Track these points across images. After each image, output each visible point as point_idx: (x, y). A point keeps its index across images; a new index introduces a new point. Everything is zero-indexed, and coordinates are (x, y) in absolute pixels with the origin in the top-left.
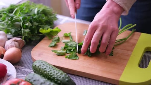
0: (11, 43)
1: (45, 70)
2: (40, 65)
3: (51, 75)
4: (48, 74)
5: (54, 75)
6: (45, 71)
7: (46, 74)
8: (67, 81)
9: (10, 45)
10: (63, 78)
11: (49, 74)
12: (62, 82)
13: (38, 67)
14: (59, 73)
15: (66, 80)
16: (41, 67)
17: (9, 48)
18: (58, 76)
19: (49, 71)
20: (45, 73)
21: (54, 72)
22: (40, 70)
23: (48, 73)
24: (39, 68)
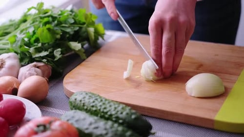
0: (29, 70)
1: (94, 104)
2: (84, 98)
3: (105, 111)
4: (100, 110)
5: (110, 110)
6: (93, 106)
7: (96, 111)
8: (135, 119)
9: (28, 73)
10: (127, 114)
11: (102, 110)
12: (127, 120)
13: (81, 101)
14: (119, 106)
15: (133, 117)
16: (87, 100)
17: (25, 78)
18: (118, 111)
19: (101, 106)
20: (94, 109)
21: (110, 106)
22: (84, 106)
23: (99, 108)
24: (83, 102)
